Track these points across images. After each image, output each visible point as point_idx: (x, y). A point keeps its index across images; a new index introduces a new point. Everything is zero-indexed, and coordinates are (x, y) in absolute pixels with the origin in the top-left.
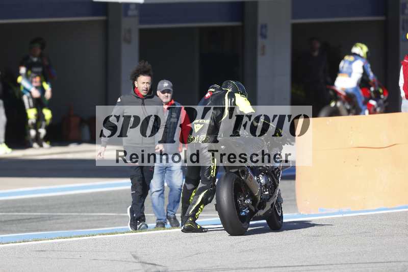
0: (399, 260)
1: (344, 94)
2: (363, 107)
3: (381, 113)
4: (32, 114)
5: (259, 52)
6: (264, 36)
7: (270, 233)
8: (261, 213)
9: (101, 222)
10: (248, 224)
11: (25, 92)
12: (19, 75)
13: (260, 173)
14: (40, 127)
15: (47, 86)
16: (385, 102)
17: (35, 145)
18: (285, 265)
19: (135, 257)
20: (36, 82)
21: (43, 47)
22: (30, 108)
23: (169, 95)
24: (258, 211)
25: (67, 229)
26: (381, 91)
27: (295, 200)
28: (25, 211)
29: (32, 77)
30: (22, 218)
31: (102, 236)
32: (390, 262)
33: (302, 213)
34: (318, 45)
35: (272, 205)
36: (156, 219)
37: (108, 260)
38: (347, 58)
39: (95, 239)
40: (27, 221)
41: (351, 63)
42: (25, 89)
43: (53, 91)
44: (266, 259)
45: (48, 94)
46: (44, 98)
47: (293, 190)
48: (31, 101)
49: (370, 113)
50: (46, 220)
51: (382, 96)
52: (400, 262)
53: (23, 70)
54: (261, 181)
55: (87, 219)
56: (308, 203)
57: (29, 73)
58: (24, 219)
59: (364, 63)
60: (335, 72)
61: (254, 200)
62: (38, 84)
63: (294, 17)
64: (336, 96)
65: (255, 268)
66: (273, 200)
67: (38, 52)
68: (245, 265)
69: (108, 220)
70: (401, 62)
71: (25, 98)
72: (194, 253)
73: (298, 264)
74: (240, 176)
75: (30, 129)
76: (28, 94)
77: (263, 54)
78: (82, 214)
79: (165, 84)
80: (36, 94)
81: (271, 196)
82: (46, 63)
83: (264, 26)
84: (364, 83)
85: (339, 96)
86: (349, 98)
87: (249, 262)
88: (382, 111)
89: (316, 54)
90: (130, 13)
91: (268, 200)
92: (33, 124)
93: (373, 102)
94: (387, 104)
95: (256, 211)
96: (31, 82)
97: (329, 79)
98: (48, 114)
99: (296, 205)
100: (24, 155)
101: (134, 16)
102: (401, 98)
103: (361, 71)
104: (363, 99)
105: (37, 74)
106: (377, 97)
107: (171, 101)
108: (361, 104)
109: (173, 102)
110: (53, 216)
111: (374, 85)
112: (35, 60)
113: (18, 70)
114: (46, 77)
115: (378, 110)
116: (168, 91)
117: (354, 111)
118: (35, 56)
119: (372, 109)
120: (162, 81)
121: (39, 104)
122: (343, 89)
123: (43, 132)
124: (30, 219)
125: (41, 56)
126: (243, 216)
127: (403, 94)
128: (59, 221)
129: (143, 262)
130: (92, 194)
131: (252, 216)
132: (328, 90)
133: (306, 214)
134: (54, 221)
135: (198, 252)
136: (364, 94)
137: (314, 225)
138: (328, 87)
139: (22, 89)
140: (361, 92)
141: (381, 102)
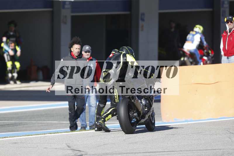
0: (220, 148)
1: (188, 53)
2: (200, 61)
3: (210, 64)
4: (9, 64)
5: (140, 29)
6: (143, 20)
7: (148, 132)
8: (143, 121)
9: (49, 126)
10: (135, 127)
11: (5, 52)
12: (2, 42)
13: (142, 98)
14: (14, 73)
15: (18, 49)
16: (212, 58)
17: (12, 82)
18: (155, 151)
19: (69, 147)
20: (12, 46)
21: (15, 26)
22: (8, 61)
23: (89, 54)
24: (141, 120)
25: (30, 131)
26: (210, 52)
27: (160, 114)
28: (5, 120)
29: (10, 44)
30: (4, 124)
31: (50, 135)
32: (215, 149)
33: (164, 121)
34: (174, 25)
35: (149, 116)
36: (81, 125)
37: (53, 148)
38: (191, 32)
39: (46, 136)
40: (7, 126)
41: (194, 35)
42: (5, 50)
43: (22, 52)
44: (144, 148)
45: (19, 53)
46: (17, 56)
47: (159, 108)
48: (9, 57)
49: (204, 64)
50: (17, 125)
51: (211, 55)
52: (221, 149)
53: (4, 39)
54: (143, 103)
55: (41, 125)
56: (168, 116)
57: (8, 41)
58: (5, 125)
59: (201, 36)
60: (184, 40)
61: (139, 113)
62: (13, 48)
63: (160, 9)
64: (184, 54)
65: (138, 153)
66: (150, 113)
67: (13, 29)
68: (132, 151)
69: (52, 125)
70: (222, 35)
71: (5, 55)
72: (102, 144)
73: (162, 151)
74: (131, 100)
75: (8, 73)
76: (7, 53)
77: (142, 30)
78: (38, 122)
79: (87, 48)
80: (12, 53)
81: (148, 111)
82: (18, 35)
83: (143, 14)
84: (200, 47)
85: (185, 54)
86: (192, 55)
87: (134, 150)
88: (211, 63)
89: (173, 30)
90: (66, 6)
91: (147, 114)
92: (10, 70)
93: (205, 58)
94: (213, 59)
95: (140, 120)
96: (9, 47)
97: (180, 45)
98: (18, 65)
99: (161, 117)
100: (5, 88)
101: (68, 8)
102: (221, 55)
103: (199, 40)
104: (200, 56)
105: (13, 42)
106: (208, 55)
107: (90, 57)
108: (198, 59)
109: (91, 58)
110: (21, 123)
111: (206, 49)
112: (12, 33)
113: (2, 39)
114: (18, 43)
115: (208, 62)
116: (89, 52)
117: (194, 63)
118: (11, 32)
119: (205, 62)
120: (85, 46)
121: (13, 59)
122: (188, 50)
123: (15, 75)
124: (8, 125)
125: (15, 32)
126: (133, 123)
127: (222, 53)
128: (25, 126)
129: (73, 150)
130: (44, 111)
131: (138, 123)
132: (180, 50)
133: (167, 122)
134: (22, 126)
135: (105, 143)
136: (201, 53)
137: (172, 128)
138: (180, 49)
139: (4, 50)
140: (198, 52)
141: (210, 57)
